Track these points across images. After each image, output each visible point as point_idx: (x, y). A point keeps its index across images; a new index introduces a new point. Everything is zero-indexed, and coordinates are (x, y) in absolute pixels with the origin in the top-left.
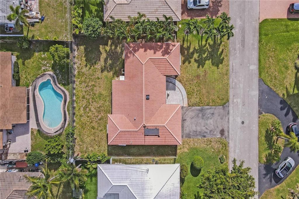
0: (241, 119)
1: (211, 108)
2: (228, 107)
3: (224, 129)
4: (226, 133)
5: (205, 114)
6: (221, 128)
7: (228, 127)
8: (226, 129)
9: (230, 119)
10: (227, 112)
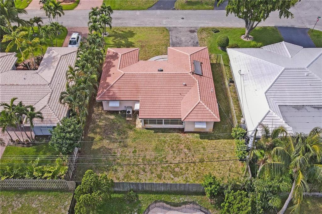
0: (179, 20)
1: (171, 39)
2: (170, 27)
3: (189, 30)
4: (193, 29)
5: (177, 42)
6: (189, 33)
7: (187, 27)
8: (189, 29)
9: (180, 26)
10: (174, 28)
